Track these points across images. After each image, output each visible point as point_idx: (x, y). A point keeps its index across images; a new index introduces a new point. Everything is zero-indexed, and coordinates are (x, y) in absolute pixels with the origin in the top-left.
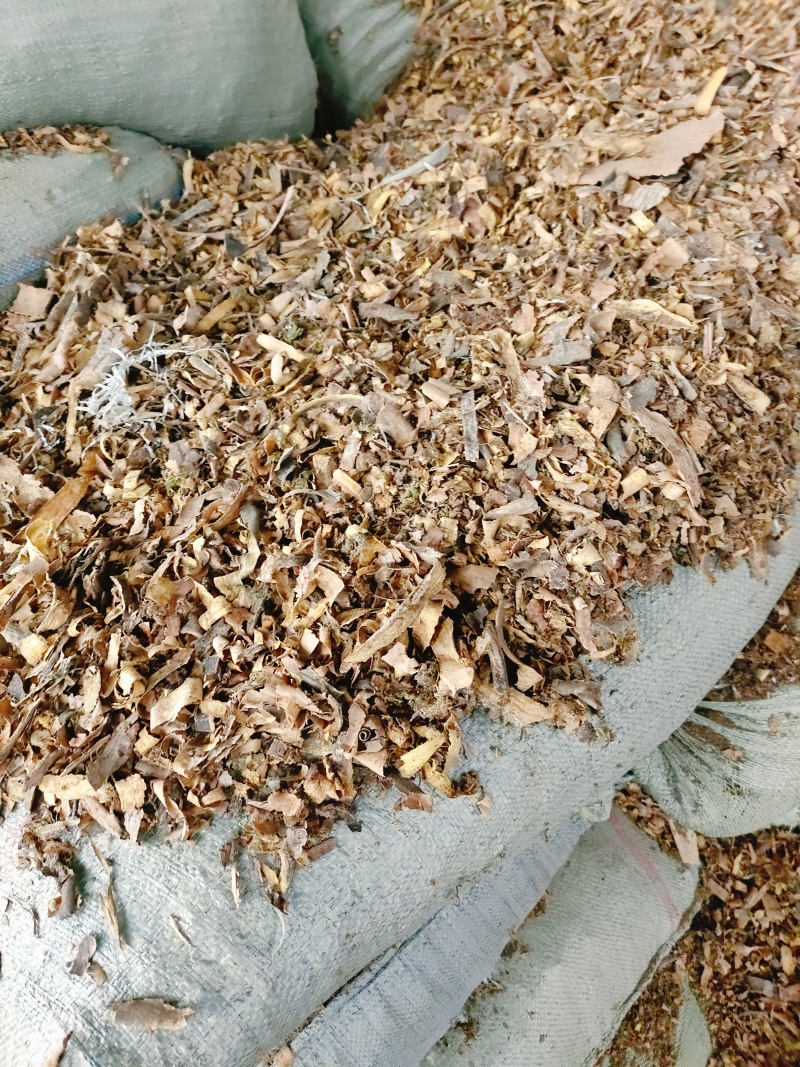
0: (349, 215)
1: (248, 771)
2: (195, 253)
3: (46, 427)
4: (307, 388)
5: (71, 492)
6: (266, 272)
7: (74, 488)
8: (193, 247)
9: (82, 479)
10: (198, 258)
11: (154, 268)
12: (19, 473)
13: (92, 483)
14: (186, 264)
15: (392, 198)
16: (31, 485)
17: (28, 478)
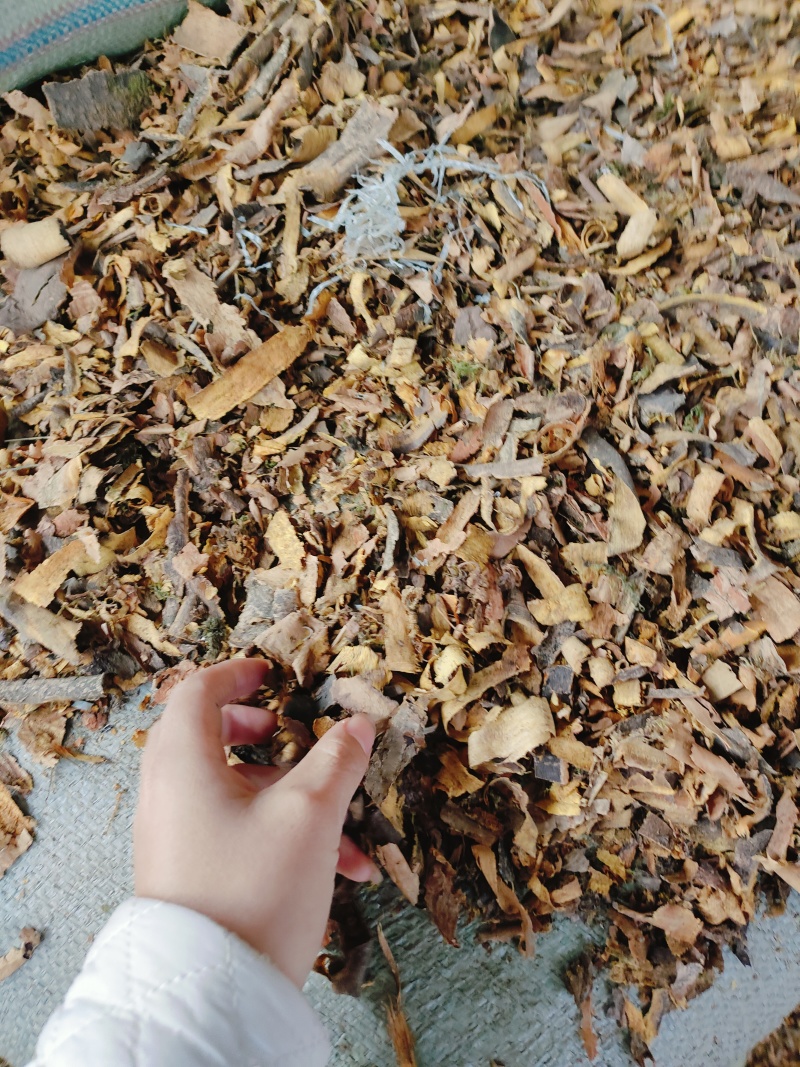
0: (641, 28)
1: (606, 853)
2: (435, 24)
3: (249, 234)
4: (664, 272)
5: (286, 344)
6: (530, 80)
7: (289, 341)
8: (434, 16)
9: (302, 330)
10: (437, 34)
11: (385, 32)
12: (215, 299)
13: (317, 337)
14: (423, 39)
15: (698, 20)
16: (231, 323)
17: (227, 309)
